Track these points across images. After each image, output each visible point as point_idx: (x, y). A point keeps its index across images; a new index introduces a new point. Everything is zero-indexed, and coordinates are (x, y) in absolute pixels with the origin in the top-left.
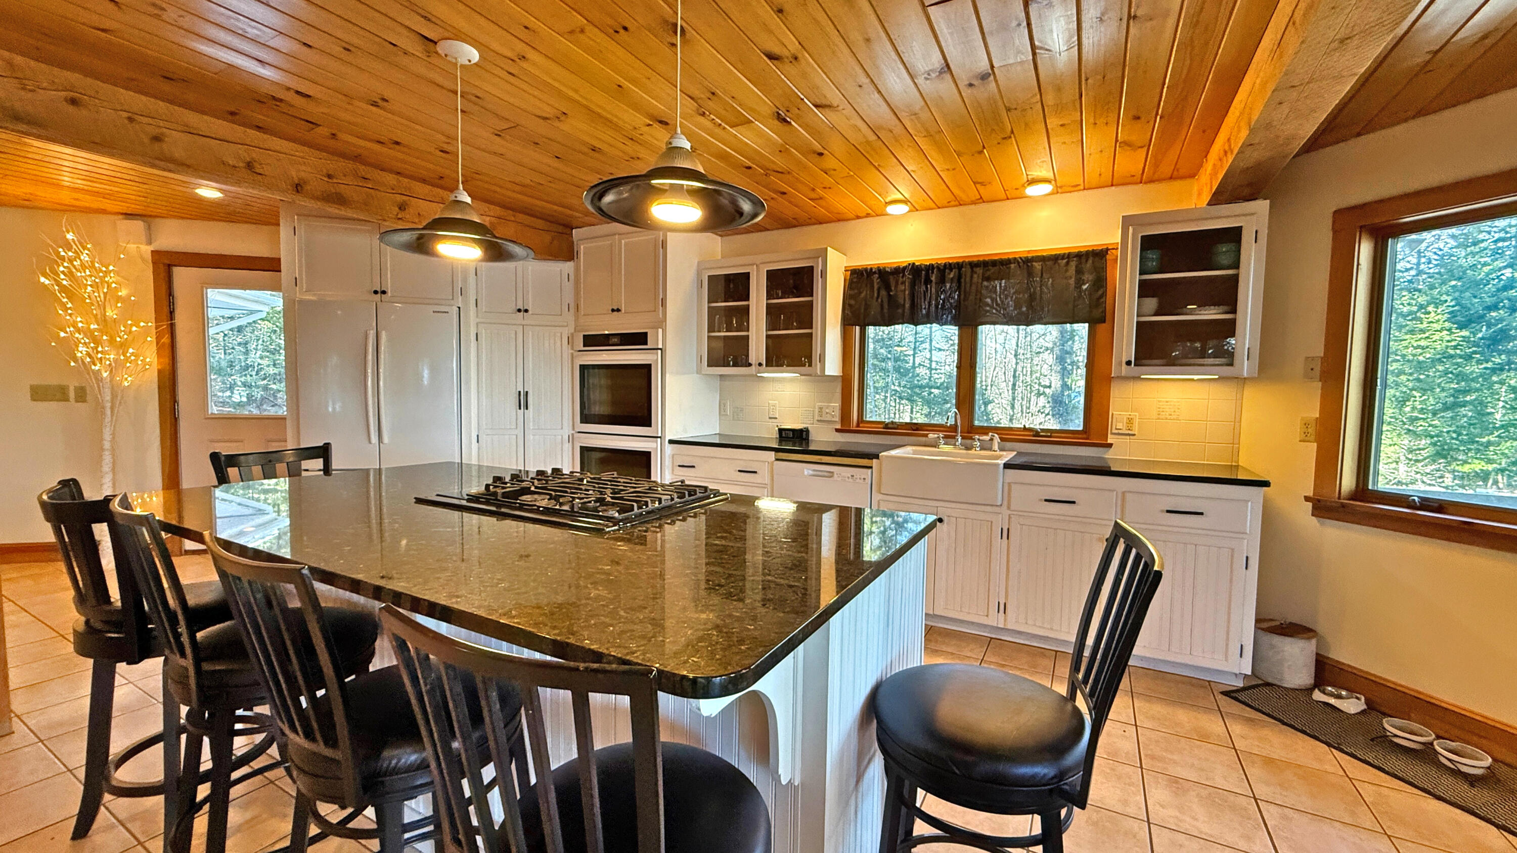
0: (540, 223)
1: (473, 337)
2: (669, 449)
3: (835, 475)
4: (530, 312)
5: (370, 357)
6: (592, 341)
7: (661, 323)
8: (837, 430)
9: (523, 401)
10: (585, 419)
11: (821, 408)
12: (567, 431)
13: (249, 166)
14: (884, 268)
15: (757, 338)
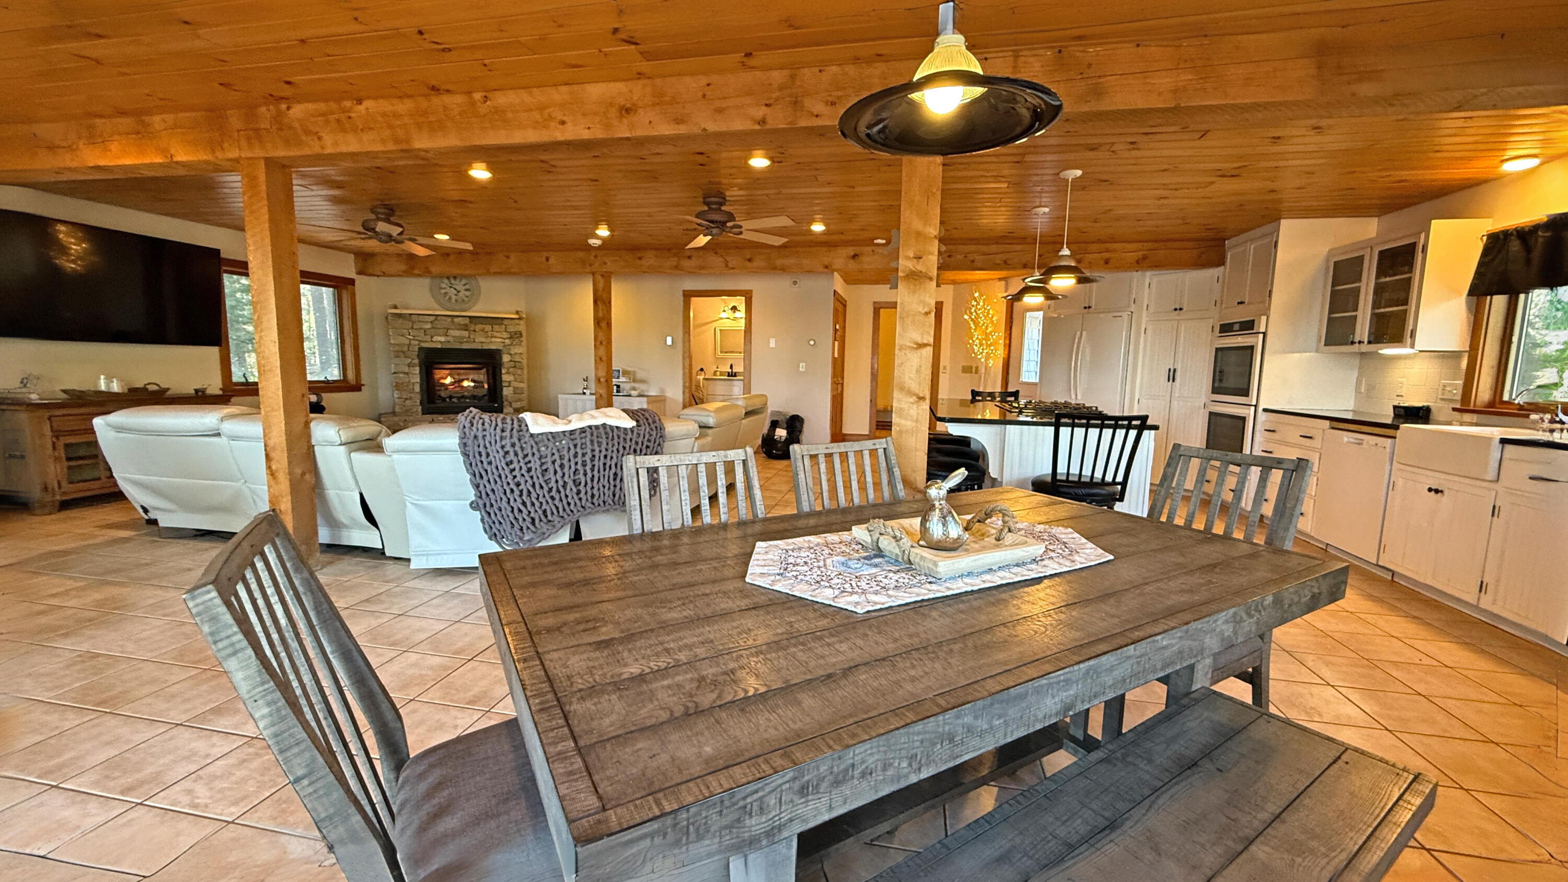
0: (1190, 244)
1: (1143, 331)
2: (1262, 416)
3: (1365, 443)
4: (1185, 309)
5: (1075, 346)
6: (1226, 329)
7: (1266, 312)
8: (1454, 409)
9: (1172, 376)
10: (1215, 391)
11: (1444, 386)
12: (1203, 400)
13: (1005, 262)
14: (1523, 228)
15: (1364, 318)
